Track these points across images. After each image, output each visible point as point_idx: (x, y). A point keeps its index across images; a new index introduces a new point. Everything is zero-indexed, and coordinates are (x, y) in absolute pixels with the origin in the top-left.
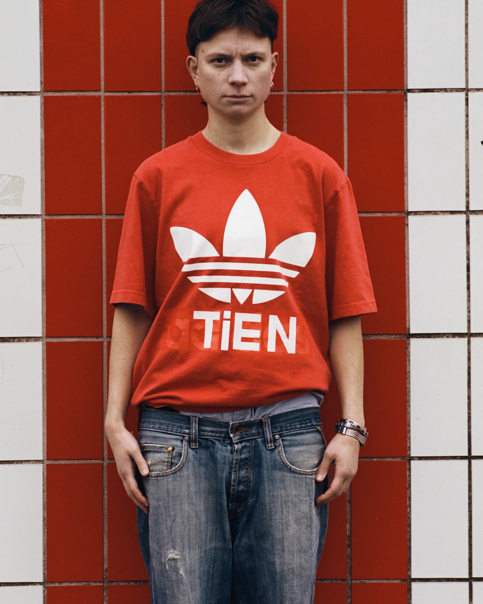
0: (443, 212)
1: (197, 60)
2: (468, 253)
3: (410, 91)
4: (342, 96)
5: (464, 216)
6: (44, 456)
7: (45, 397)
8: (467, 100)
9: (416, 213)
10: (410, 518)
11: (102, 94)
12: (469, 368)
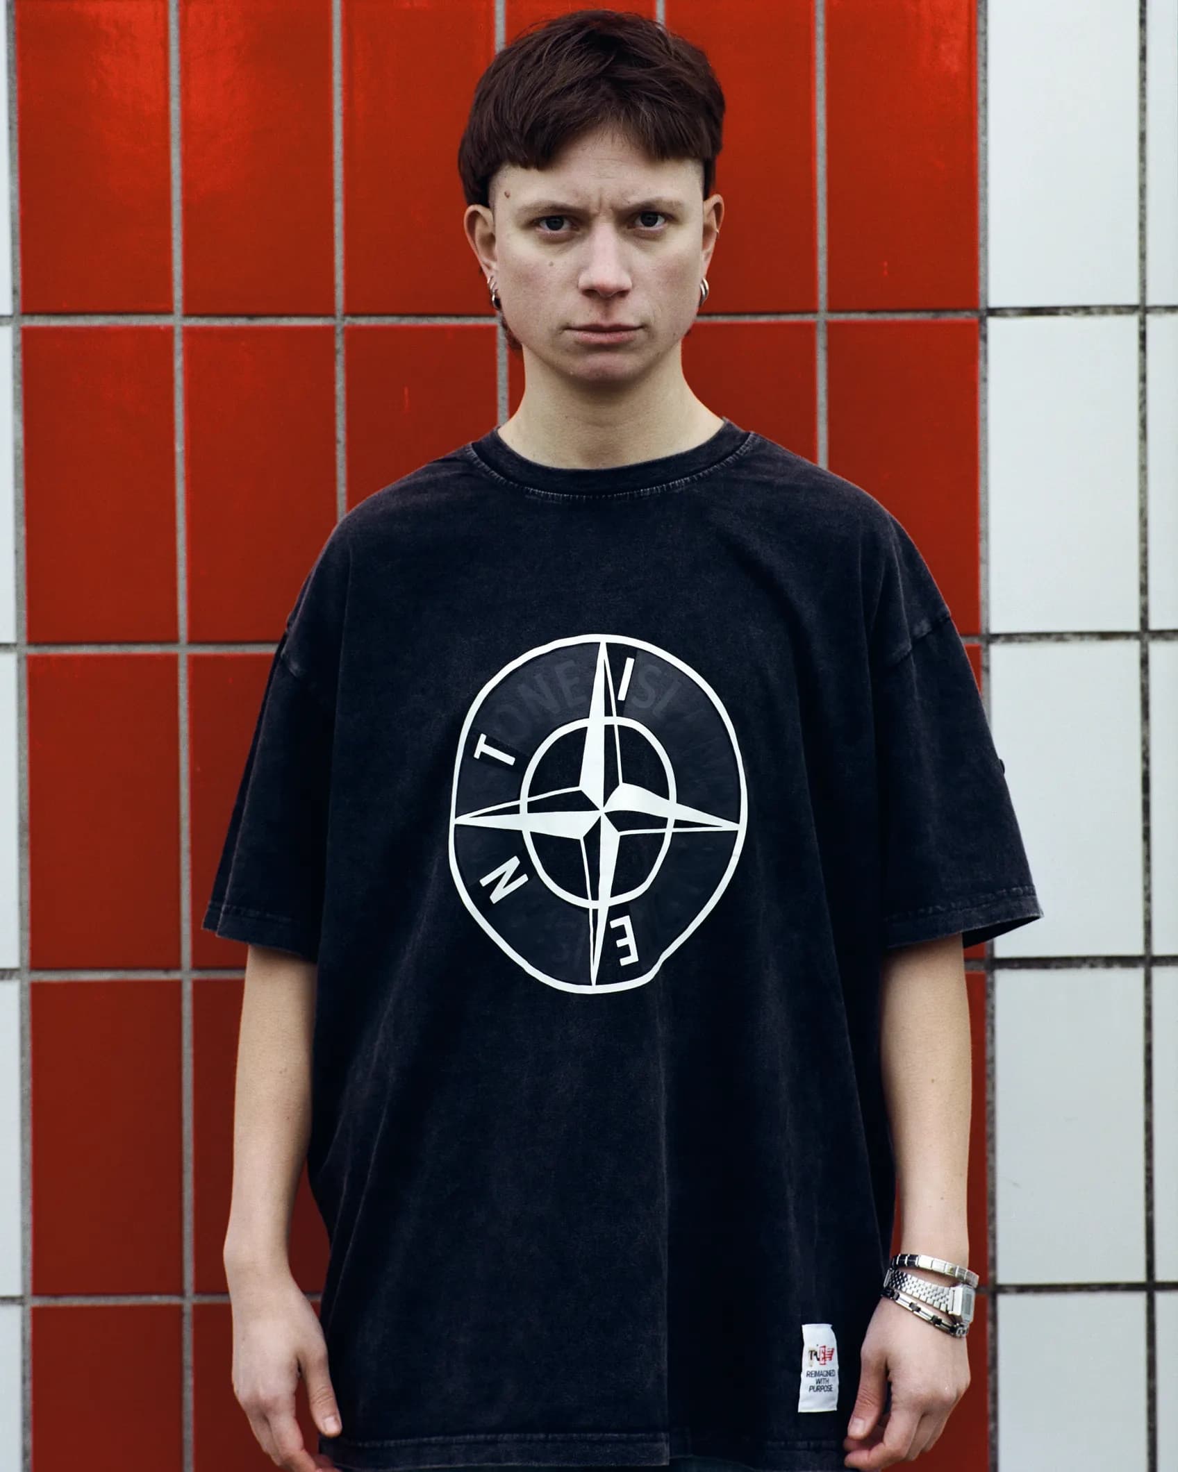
0: (1081, 635)
1: (494, 217)
2: (1145, 743)
3: (993, 312)
4: (811, 327)
5: (1134, 647)
6: (24, 1286)
7: (29, 1129)
8: (1143, 336)
9: (1010, 637)
10: (995, 1449)
11: (177, 321)
12: (1149, 1049)
